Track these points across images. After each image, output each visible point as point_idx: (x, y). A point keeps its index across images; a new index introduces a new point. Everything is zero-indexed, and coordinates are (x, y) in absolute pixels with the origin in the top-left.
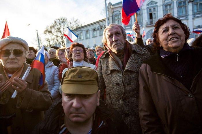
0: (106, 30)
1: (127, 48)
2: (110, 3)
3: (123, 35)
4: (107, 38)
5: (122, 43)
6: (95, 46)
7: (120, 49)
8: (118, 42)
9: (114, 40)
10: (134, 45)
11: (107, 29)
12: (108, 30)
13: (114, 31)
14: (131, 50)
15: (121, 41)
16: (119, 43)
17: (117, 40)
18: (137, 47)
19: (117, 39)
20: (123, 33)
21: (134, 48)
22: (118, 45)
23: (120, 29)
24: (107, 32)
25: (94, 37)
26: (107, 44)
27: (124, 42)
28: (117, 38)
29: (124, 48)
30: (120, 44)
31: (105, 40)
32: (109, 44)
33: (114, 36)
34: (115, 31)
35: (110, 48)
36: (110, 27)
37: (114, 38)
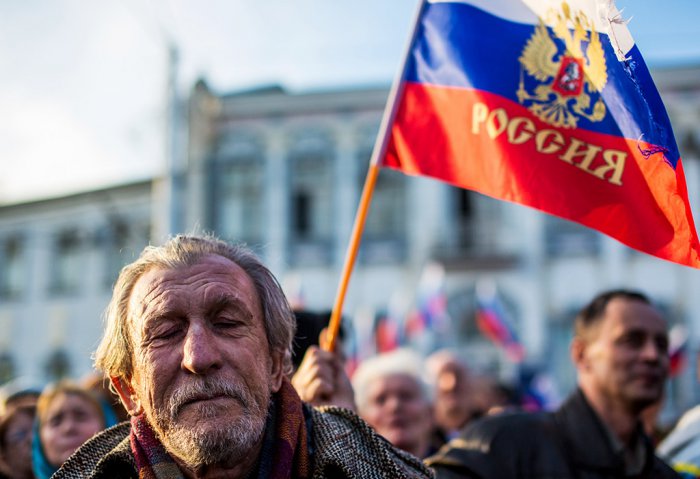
0: (136, 277)
1: (288, 436)
2: (201, 85)
3: (267, 329)
4: (137, 338)
5: (250, 387)
6: (59, 365)
7: (228, 442)
8: (227, 381)
9: (188, 361)
10: (333, 423)
11: (144, 269)
12: (154, 273)
13: (203, 289)
14: (312, 458)
15: (247, 378)
16: (228, 386)
17: (216, 367)
18: (354, 442)
19: (215, 358)
20: (264, 321)
21: (336, 446)
22: (222, 402)
23: (244, 281)
24: (142, 288)
25: (58, 288)
26: (133, 383)
27: (266, 383)
28: (216, 350)
29: (266, 431)
30: (237, 397)
31: (121, 355)
32: (143, 385)
33: (195, 328)
34: (208, 287)
35: (152, 420)
36: (175, 257)
37: (197, 350)
